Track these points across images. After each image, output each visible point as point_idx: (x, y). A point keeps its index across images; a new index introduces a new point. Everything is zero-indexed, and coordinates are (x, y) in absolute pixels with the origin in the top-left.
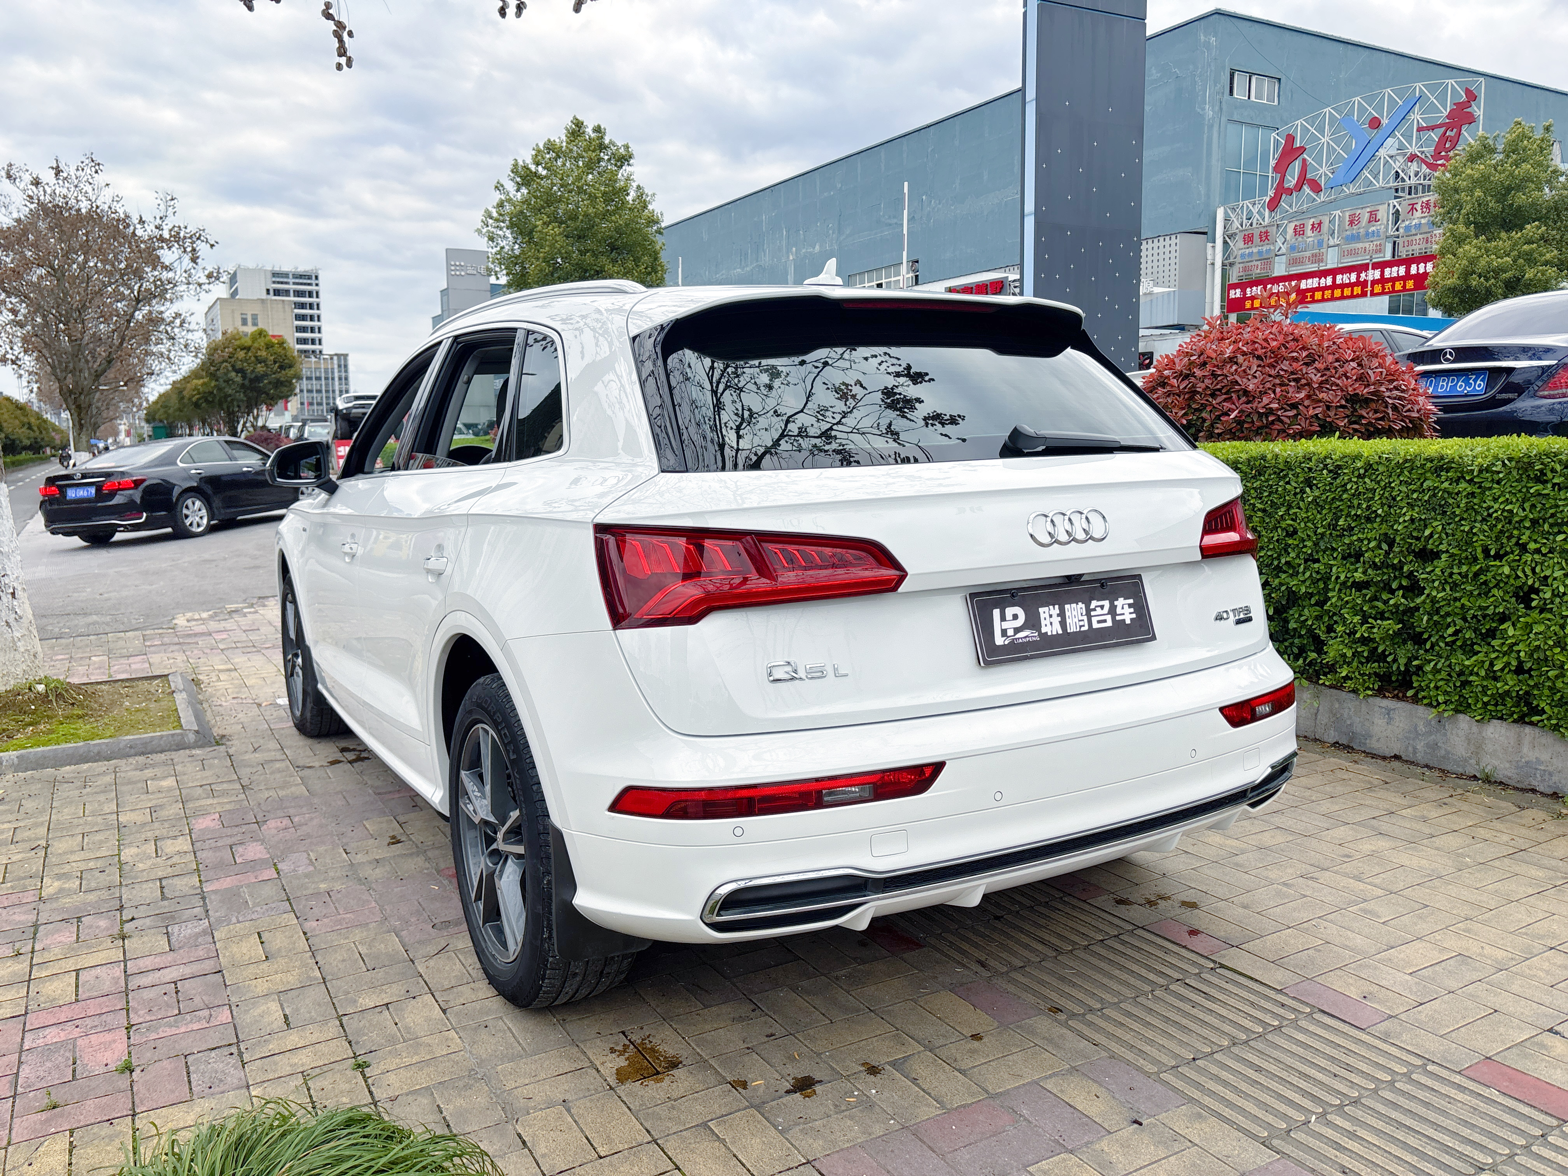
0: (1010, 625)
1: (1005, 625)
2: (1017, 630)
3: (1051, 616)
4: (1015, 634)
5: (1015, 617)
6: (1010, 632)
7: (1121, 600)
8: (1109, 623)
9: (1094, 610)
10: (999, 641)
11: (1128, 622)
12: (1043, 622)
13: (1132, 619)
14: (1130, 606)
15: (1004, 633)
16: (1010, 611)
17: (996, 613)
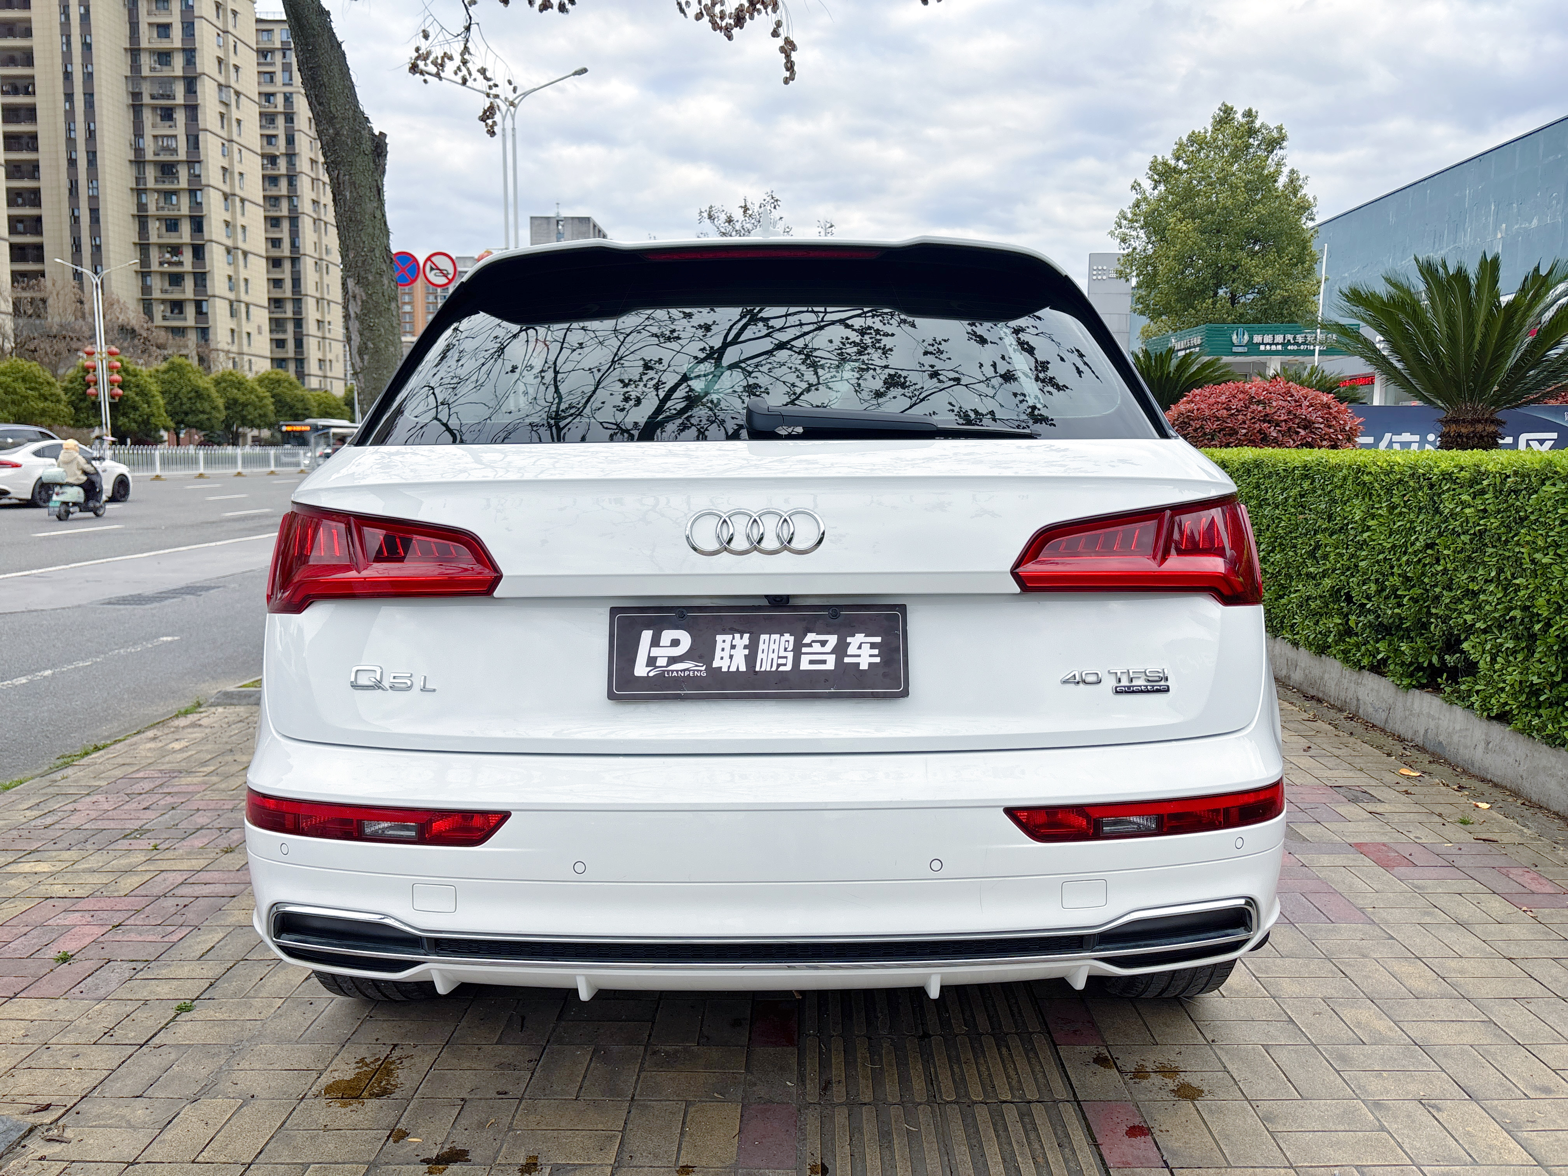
0: (663, 653)
1: (655, 652)
2: (672, 660)
3: (733, 647)
4: (668, 665)
5: (675, 643)
6: (662, 662)
7: (860, 637)
8: (830, 665)
9: (809, 645)
10: (641, 670)
11: (864, 666)
12: (718, 653)
13: (871, 665)
14: (873, 646)
15: (651, 661)
16: (667, 636)
17: (647, 636)
